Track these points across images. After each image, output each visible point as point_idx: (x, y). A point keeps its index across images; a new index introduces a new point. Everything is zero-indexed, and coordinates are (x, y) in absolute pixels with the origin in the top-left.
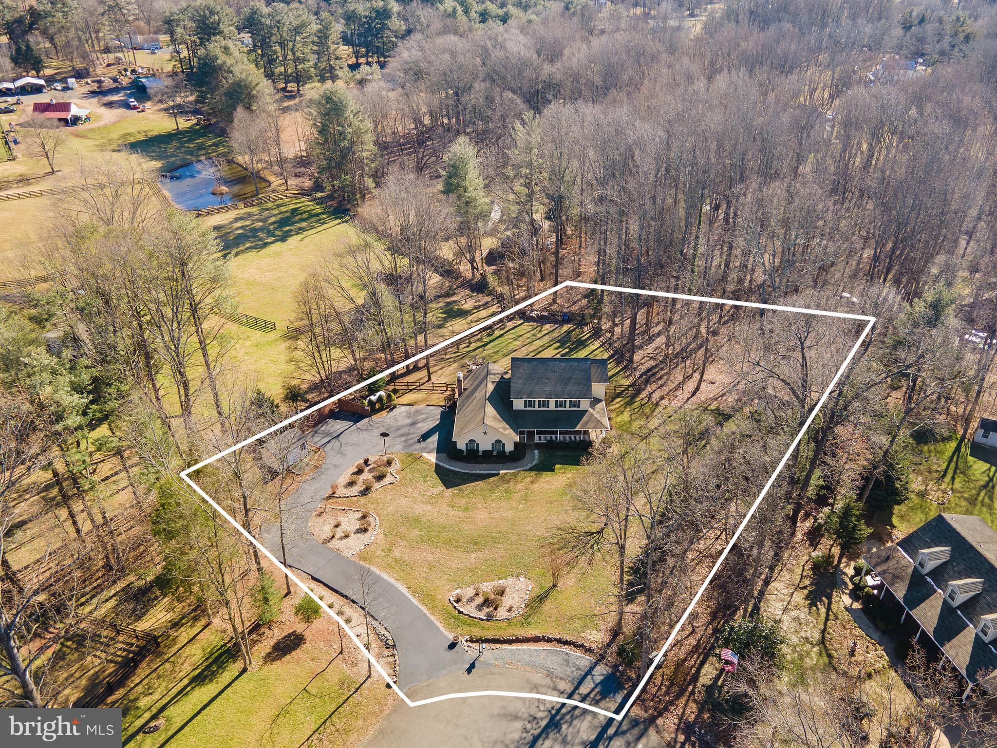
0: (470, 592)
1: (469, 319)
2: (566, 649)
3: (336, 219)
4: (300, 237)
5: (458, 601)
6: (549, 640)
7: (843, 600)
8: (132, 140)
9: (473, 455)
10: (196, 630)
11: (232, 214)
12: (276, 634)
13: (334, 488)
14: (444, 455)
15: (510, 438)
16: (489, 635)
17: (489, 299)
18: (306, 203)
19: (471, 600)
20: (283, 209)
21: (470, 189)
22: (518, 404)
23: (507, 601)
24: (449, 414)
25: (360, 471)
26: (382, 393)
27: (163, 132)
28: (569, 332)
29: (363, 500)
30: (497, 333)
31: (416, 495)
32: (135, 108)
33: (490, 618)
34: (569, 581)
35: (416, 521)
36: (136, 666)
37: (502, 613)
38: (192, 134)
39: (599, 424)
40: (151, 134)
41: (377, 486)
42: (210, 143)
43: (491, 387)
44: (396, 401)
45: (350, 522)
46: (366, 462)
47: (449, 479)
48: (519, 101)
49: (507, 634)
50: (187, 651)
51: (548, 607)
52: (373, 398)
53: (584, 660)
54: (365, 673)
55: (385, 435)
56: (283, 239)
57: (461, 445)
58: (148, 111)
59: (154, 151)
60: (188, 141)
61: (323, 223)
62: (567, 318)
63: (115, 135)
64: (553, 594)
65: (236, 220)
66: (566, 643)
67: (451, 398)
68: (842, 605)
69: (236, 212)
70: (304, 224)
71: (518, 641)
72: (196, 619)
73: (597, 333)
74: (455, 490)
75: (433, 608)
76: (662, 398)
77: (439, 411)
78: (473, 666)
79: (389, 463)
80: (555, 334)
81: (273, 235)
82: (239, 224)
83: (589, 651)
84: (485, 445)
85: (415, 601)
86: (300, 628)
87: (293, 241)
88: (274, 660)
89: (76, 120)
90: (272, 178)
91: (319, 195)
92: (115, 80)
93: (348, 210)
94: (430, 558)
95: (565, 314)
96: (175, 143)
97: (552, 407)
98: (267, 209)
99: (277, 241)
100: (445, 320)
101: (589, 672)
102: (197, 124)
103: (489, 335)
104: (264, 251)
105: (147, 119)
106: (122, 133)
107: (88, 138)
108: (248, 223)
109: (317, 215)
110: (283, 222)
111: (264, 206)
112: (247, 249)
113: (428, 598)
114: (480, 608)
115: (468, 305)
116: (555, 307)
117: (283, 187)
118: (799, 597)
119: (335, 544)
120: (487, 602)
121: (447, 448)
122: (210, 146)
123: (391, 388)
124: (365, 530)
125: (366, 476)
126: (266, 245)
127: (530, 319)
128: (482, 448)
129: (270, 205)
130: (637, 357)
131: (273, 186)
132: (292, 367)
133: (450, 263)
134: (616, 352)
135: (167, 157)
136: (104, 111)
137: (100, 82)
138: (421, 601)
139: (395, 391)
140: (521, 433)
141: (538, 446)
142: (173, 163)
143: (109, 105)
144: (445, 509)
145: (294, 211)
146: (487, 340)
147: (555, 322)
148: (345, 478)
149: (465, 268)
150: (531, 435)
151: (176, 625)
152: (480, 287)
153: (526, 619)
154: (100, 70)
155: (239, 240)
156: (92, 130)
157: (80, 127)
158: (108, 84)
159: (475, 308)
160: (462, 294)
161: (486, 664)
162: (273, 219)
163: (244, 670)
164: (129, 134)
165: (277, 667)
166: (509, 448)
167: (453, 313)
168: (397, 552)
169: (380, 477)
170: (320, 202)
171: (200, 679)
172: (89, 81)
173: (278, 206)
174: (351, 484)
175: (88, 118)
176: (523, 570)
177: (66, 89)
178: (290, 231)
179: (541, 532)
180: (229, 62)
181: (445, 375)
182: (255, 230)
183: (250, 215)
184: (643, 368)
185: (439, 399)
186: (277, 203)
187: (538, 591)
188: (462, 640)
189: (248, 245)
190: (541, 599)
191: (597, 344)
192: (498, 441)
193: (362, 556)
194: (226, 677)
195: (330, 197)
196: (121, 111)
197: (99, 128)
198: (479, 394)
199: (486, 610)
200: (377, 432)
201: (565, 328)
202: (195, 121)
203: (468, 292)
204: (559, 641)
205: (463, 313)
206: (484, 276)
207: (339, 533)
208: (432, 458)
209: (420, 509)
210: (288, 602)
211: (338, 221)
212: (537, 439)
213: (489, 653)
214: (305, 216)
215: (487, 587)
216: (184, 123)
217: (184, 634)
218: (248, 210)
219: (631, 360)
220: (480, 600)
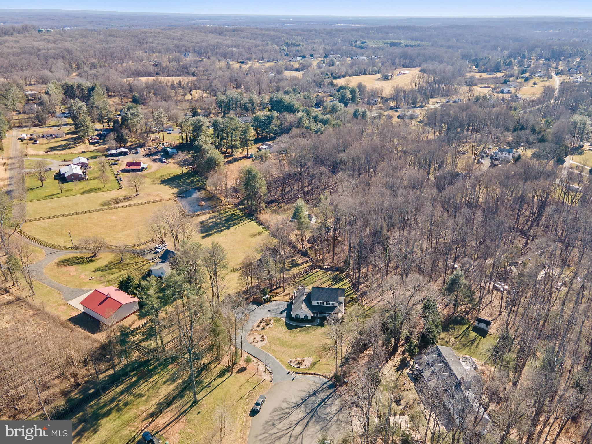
0: (294, 360)
1: (300, 267)
2: (321, 377)
3: (249, 219)
4: (235, 227)
5: (290, 362)
6: (316, 374)
7: (407, 371)
8: (165, 178)
9: (297, 319)
10: (216, 364)
11: (207, 216)
12: (238, 367)
13: (253, 327)
14: (288, 319)
15: (310, 314)
16: (299, 372)
17: (308, 259)
18: (236, 211)
19: (294, 362)
20: (228, 214)
21: (302, 218)
22: (314, 303)
23: (304, 363)
24: (290, 304)
25: (261, 322)
26: (267, 296)
27: (177, 174)
28: (337, 275)
29: (262, 332)
30: (310, 274)
31: (279, 331)
32: (165, 162)
33: (299, 367)
34: (323, 360)
35: (278, 339)
36: (202, 372)
37: (303, 366)
38: (189, 175)
39: (340, 311)
40: (172, 175)
41: (266, 327)
42: (196, 180)
43: (305, 297)
44: (273, 299)
45: (259, 338)
46: (263, 319)
47: (289, 327)
48: (327, 171)
49: (304, 372)
50: (215, 369)
51: (317, 366)
52: (265, 297)
53: (325, 380)
54: (264, 378)
55: (269, 311)
56: (228, 228)
57: (294, 316)
58: (170, 164)
59: (174, 184)
60: (187, 179)
61: (244, 221)
62: (337, 269)
63: (158, 176)
64: (319, 363)
65: (210, 219)
66: (321, 375)
67: (291, 299)
68: (406, 372)
69: (209, 215)
70: (236, 221)
71: (307, 374)
72: (216, 362)
73: (347, 276)
74: (291, 331)
75: (283, 364)
76: (366, 303)
77: (287, 303)
78: (294, 379)
79: (270, 320)
80: (332, 276)
81: (225, 226)
82: (211, 221)
83: (327, 378)
84: (302, 316)
85: (278, 361)
86: (245, 366)
87: (233, 228)
88: (239, 373)
89: (143, 169)
90: (222, 199)
91: (241, 207)
92: (156, 148)
93: (253, 215)
94: (283, 350)
95: (336, 267)
96: (182, 180)
97: (325, 304)
98: (222, 214)
99: (226, 229)
100: (291, 267)
101: (326, 383)
102: (190, 170)
103: (307, 275)
104: (222, 233)
105: (170, 168)
106: (161, 175)
107: (148, 178)
108: (214, 220)
109: (241, 217)
110: (228, 220)
111: (220, 212)
112: (215, 232)
113: (282, 361)
114: (297, 364)
115: (299, 262)
116: (333, 264)
117: (227, 203)
118: (394, 369)
119: (254, 344)
120: (299, 363)
121: (289, 317)
122: (196, 181)
123: (271, 294)
124: (263, 341)
125: (263, 324)
126: (222, 231)
127: (322, 269)
128: (300, 317)
129: (222, 212)
130: (360, 287)
131: (223, 202)
132: (238, 285)
133: (294, 243)
134: (353, 284)
135: (180, 187)
136: (152, 163)
137: (149, 149)
138: (280, 361)
139: (272, 295)
140: (314, 313)
141: (320, 318)
142: (182, 189)
143: (154, 161)
144: (288, 336)
145: (232, 214)
146: (305, 277)
147: (332, 270)
148: (256, 324)
149: (299, 245)
150: (317, 313)
151: (210, 363)
152: (304, 254)
153: (309, 368)
154: (149, 143)
155: (211, 228)
156: (149, 174)
157: (144, 172)
158: (153, 150)
159: (303, 263)
160: (298, 256)
161: (297, 379)
162: (224, 219)
163: (231, 375)
164: (164, 175)
165: (240, 375)
166: (310, 318)
167: (294, 265)
168: (273, 348)
169: (267, 325)
170: (242, 210)
171: (220, 376)
172: (145, 148)
173: (226, 212)
174: (258, 326)
175: (147, 168)
176: (311, 356)
177: (137, 153)
178: (231, 224)
179: (317, 345)
180: (207, 148)
181: (290, 290)
182: (217, 224)
183: (215, 216)
184: (362, 291)
185: (287, 299)
186: (226, 211)
187: (314, 361)
188: (291, 372)
189: (215, 230)
190: (315, 364)
191: (347, 280)
192: (306, 315)
193: (262, 348)
194: (226, 376)
195: (246, 208)
196: (159, 164)
197: (151, 173)
198: (301, 299)
199: (298, 365)
200: (266, 310)
201: (336, 273)
202: (189, 169)
203: (300, 256)
204: (319, 375)
205: (298, 265)
206: (306, 250)
207: (255, 341)
208: (284, 320)
209: (280, 335)
210: (241, 359)
211: (250, 220)
212: (319, 315)
213: (298, 376)
214: (237, 217)
215: (299, 359)
216: (185, 170)
217: (213, 365)
218: (214, 214)
219: (358, 288)
220: (297, 362)
